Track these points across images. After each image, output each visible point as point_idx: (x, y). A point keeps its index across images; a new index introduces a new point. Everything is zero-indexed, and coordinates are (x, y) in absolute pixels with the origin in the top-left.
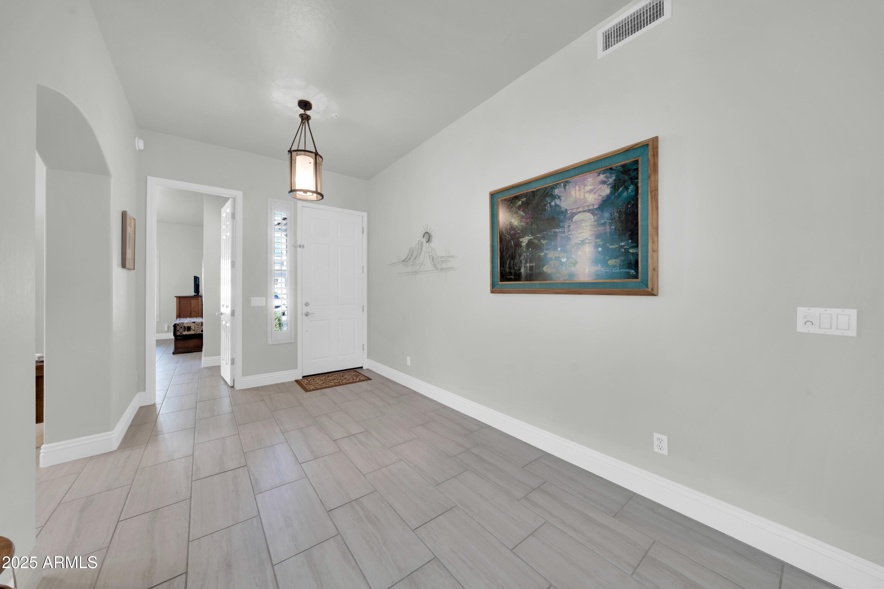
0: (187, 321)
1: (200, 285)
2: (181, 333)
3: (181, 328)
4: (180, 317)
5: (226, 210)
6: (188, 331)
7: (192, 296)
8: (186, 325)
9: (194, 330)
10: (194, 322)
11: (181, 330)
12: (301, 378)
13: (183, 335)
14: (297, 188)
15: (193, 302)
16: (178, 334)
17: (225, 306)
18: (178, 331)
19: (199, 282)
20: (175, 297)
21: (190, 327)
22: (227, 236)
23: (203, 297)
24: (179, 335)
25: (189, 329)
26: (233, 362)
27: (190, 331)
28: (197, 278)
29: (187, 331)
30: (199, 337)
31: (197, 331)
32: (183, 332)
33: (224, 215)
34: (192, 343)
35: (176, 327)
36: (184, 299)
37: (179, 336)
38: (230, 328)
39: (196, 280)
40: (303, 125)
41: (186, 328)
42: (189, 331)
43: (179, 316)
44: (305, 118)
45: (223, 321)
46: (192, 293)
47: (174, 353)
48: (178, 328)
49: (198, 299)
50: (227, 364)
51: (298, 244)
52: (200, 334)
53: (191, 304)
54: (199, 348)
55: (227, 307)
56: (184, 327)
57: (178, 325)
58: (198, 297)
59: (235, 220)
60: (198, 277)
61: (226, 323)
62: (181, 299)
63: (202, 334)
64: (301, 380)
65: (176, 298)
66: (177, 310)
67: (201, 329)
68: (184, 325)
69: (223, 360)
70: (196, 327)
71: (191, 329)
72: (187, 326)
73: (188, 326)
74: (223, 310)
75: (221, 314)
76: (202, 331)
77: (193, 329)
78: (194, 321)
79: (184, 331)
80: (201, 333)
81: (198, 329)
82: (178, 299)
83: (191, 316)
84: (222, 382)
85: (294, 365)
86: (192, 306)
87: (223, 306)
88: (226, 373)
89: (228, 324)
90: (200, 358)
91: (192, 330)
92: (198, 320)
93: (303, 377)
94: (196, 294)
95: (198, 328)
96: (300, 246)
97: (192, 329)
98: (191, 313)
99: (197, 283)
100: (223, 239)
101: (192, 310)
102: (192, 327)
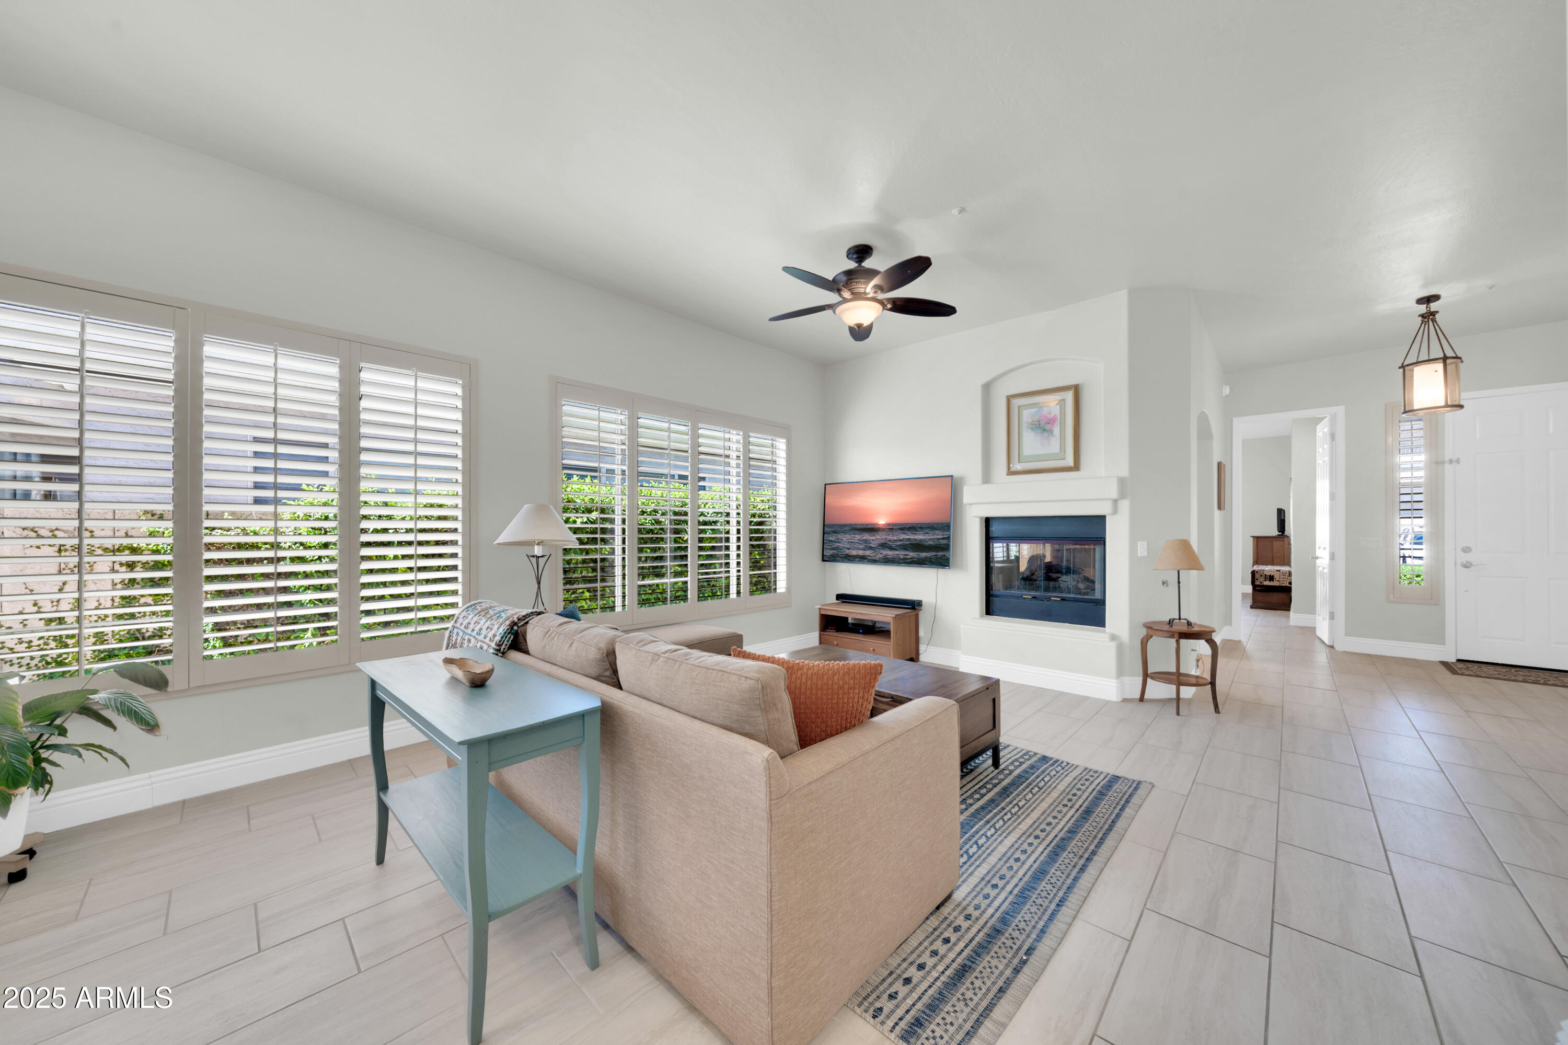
0: (1268, 569)
1: (1286, 520)
2: (1261, 583)
3: (1261, 576)
4: (1257, 564)
5: (1322, 430)
6: (1271, 582)
7: (1274, 535)
8: (1268, 574)
10: (1279, 571)
11: (1262, 579)
12: (1455, 661)
13: (1263, 585)
14: (1415, 407)
15: (1277, 544)
16: (1257, 583)
17: (1322, 548)
18: (1257, 579)
19: (1284, 516)
20: (1251, 536)
21: (1273, 576)
22: (1324, 461)
23: (1292, 538)
25: (1271, 578)
26: (1332, 616)
27: (1273, 581)
28: (1282, 512)
29: (1269, 582)
30: (1287, 590)
31: (1283, 582)
32: (1264, 582)
33: (1319, 434)
34: (1276, 597)
35: (1255, 574)
36: (1263, 539)
37: (1258, 586)
38: (1328, 574)
39: (1281, 514)
40: (1425, 324)
41: (1268, 577)
43: (1256, 562)
44: (1429, 317)
45: (1319, 567)
46: (1275, 532)
47: (1252, 607)
48: (1257, 576)
49: (1284, 541)
50: (1324, 619)
51: (1447, 459)
52: (1286, 586)
53: (1272, 546)
54: (1285, 606)
55: (1325, 549)
57: (1257, 572)
58: (1284, 538)
59: (1334, 442)
60: (1283, 509)
61: (1324, 568)
62: (1259, 540)
63: (1291, 588)
64: (1452, 663)
65: (1252, 538)
66: (1254, 554)
67: (1289, 581)
68: (1265, 574)
69: (1319, 615)
70: (1281, 577)
71: (1276, 580)
73: (1270, 575)
74: (1319, 553)
75: (1317, 558)
76: (1290, 583)
77: (1278, 579)
78: (1278, 569)
80: (1288, 585)
81: (1285, 580)
82: (1255, 539)
83: (1273, 564)
84: (1317, 641)
85: (1439, 637)
86: (1275, 550)
87: (1320, 548)
88: (1323, 632)
89: (1326, 571)
90: (1288, 617)
92: (1285, 569)
93: (1459, 660)
94: (1281, 533)
95: (1284, 578)
96: (1451, 461)
98: (1273, 560)
99: (1282, 518)
100: (1319, 464)
101: (1275, 555)
102: (1277, 576)
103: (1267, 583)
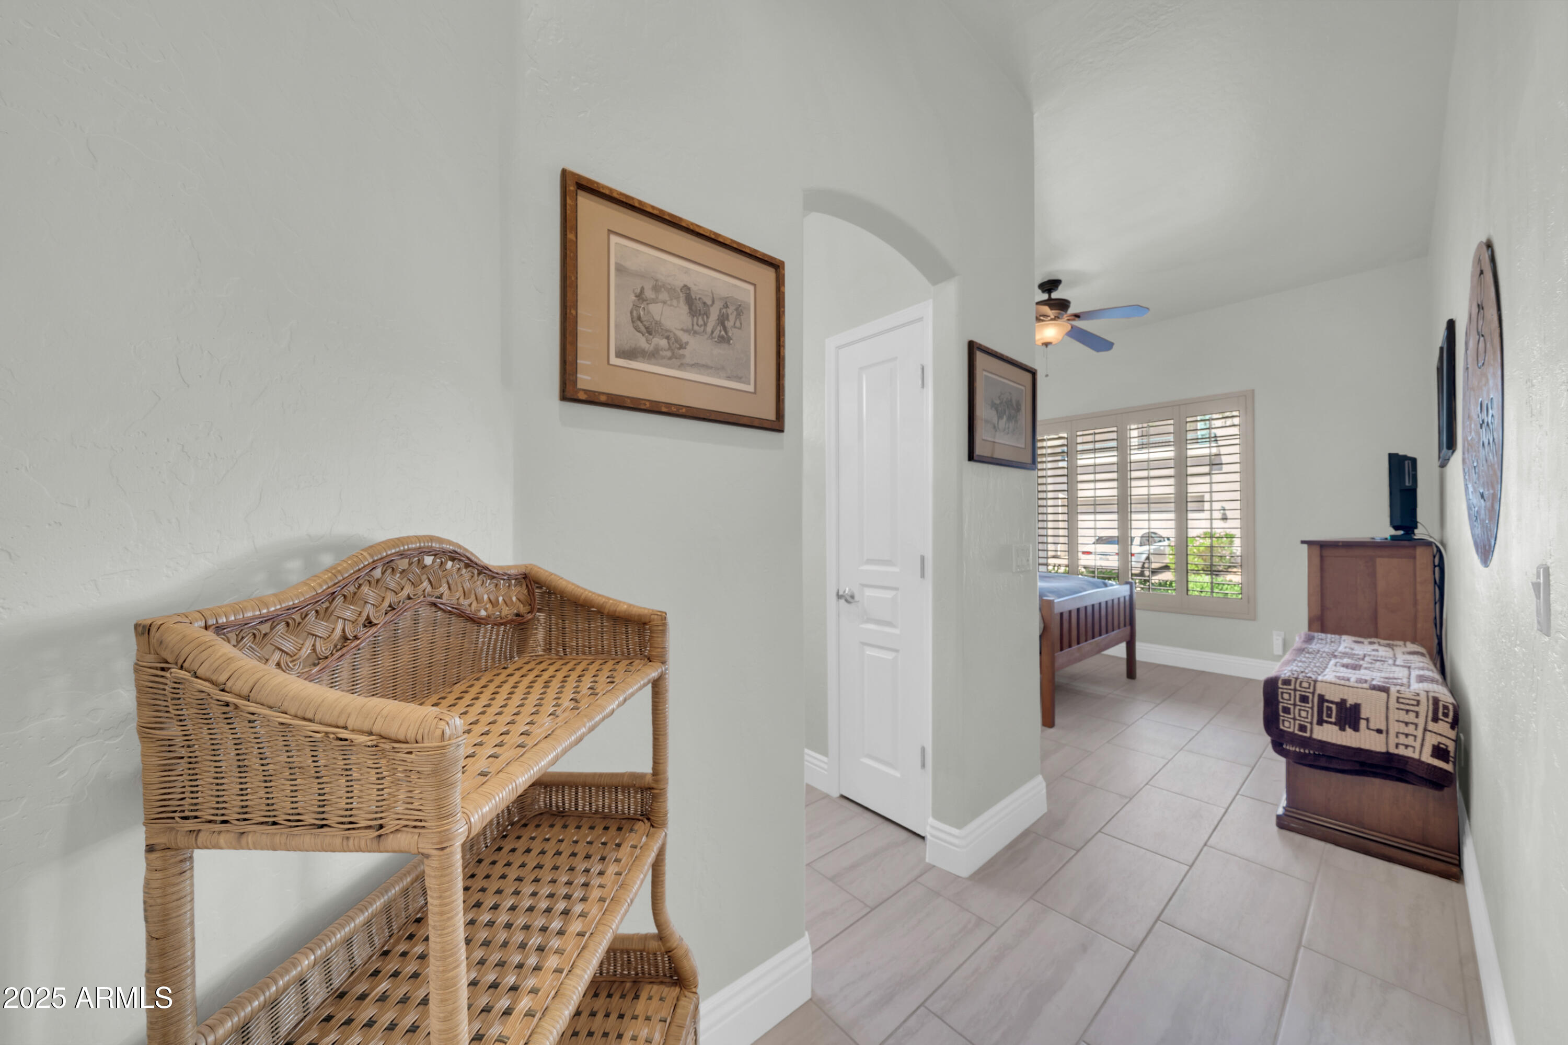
0: (1343, 672)
2: (1303, 728)
3: (1304, 699)
6: (1342, 729)
7: (1378, 540)
8: (1334, 695)
9: (1379, 731)
10: (1386, 689)
11: (1307, 714)
13: (1310, 738)
16: (1286, 728)
18: (1286, 710)
19: (1414, 483)
20: (1303, 542)
21: (1356, 708)
24: (1293, 734)
25: (1348, 715)
27: (1356, 728)
28: (1407, 463)
29: (1336, 728)
31: (1402, 739)
32: (1316, 728)
35: (1278, 688)
36: (1342, 552)
39: (1402, 473)
41: (1334, 707)
42: (1349, 731)
46: (1381, 528)
48: (1286, 698)
49: (1414, 558)
53: (1373, 574)
56: (1322, 699)
57: (1287, 682)
58: (1414, 547)
60: (1410, 455)
62: (1327, 552)
65: (1305, 546)
68: (1318, 691)
70: (1395, 715)
71: (1363, 724)
72: (1337, 700)
73: (1344, 701)
77: (1377, 723)
79: (1321, 722)
81: (1410, 729)
82: (1316, 550)
86: (1381, 585)
91: (1368, 728)
94: (1401, 532)
95: (1407, 724)
97: (1367, 720)
99: (1407, 487)
102: (1372, 708)
103: (1329, 734)
